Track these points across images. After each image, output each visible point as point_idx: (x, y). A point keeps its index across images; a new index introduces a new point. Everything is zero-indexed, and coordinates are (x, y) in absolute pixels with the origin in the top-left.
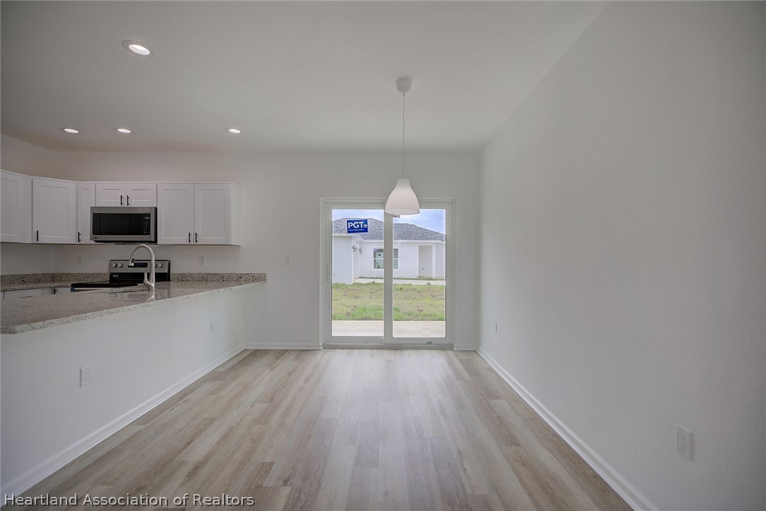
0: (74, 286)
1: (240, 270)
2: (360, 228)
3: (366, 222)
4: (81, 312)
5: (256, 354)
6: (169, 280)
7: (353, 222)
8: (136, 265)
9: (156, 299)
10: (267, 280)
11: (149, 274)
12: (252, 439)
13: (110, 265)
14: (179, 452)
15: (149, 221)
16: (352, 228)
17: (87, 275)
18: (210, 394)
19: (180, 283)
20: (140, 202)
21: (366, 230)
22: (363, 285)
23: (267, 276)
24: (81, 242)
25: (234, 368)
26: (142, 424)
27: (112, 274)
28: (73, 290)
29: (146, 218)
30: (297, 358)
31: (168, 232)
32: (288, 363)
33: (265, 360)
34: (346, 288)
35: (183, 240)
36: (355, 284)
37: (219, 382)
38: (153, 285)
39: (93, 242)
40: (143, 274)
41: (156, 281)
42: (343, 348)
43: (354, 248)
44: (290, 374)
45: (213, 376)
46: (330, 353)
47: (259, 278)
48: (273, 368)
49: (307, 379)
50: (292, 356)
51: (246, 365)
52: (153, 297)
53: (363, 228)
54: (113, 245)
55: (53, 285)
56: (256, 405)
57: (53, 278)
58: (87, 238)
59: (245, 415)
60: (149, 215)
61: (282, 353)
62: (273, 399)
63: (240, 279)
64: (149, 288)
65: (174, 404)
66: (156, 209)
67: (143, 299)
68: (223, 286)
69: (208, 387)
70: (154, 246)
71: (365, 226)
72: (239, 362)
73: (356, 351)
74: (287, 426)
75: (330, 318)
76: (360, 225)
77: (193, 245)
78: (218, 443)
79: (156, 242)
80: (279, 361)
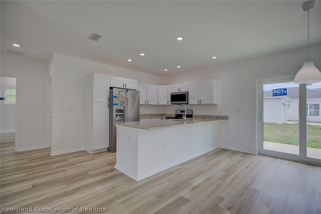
0: (166, 118)
1: (217, 114)
2: (281, 93)
3: (285, 89)
4: (164, 126)
5: (224, 150)
6: (192, 117)
7: (277, 90)
8: (181, 112)
9: (186, 123)
10: (229, 119)
11: (184, 115)
12: (217, 185)
13: (176, 111)
14: (190, 180)
15: (186, 96)
16: (276, 93)
17: (170, 115)
18: (203, 162)
19: (196, 118)
20: (183, 90)
21: (285, 94)
22: (291, 125)
23: (229, 117)
24: (168, 104)
25: (214, 154)
26: (181, 166)
27: (176, 114)
28: (166, 119)
29: (185, 95)
30: (243, 156)
31: (192, 100)
32: (237, 158)
33: (227, 154)
34: (278, 126)
35: (196, 103)
36: (284, 124)
37: (207, 158)
38: (185, 119)
39: (171, 104)
40: (182, 115)
41: (186, 117)
42: (270, 156)
43: (284, 104)
44: (238, 162)
45: (205, 155)
46: (262, 158)
47: (226, 118)
48: (230, 158)
49: (246, 167)
50: (240, 155)
51: (219, 154)
52: (185, 123)
53: (284, 93)
54: (176, 105)
55: (162, 117)
56: (221, 172)
57: (162, 115)
58: (170, 103)
59: (216, 174)
60: (186, 94)
61: (235, 152)
62: (228, 171)
63: (217, 118)
64: (184, 120)
65: (191, 162)
66: (188, 92)
67: (182, 123)
68: (211, 120)
69: (203, 159)
70: (187, 105)
71: (285, 92)
72: (217, 152)
73: (278, 160)
74: (233, 185)
75: (262, 139)
76: (281, 91)
77: (200, 104)
78: (204, 181)
79: (188, 103)
80: (233, 156)
